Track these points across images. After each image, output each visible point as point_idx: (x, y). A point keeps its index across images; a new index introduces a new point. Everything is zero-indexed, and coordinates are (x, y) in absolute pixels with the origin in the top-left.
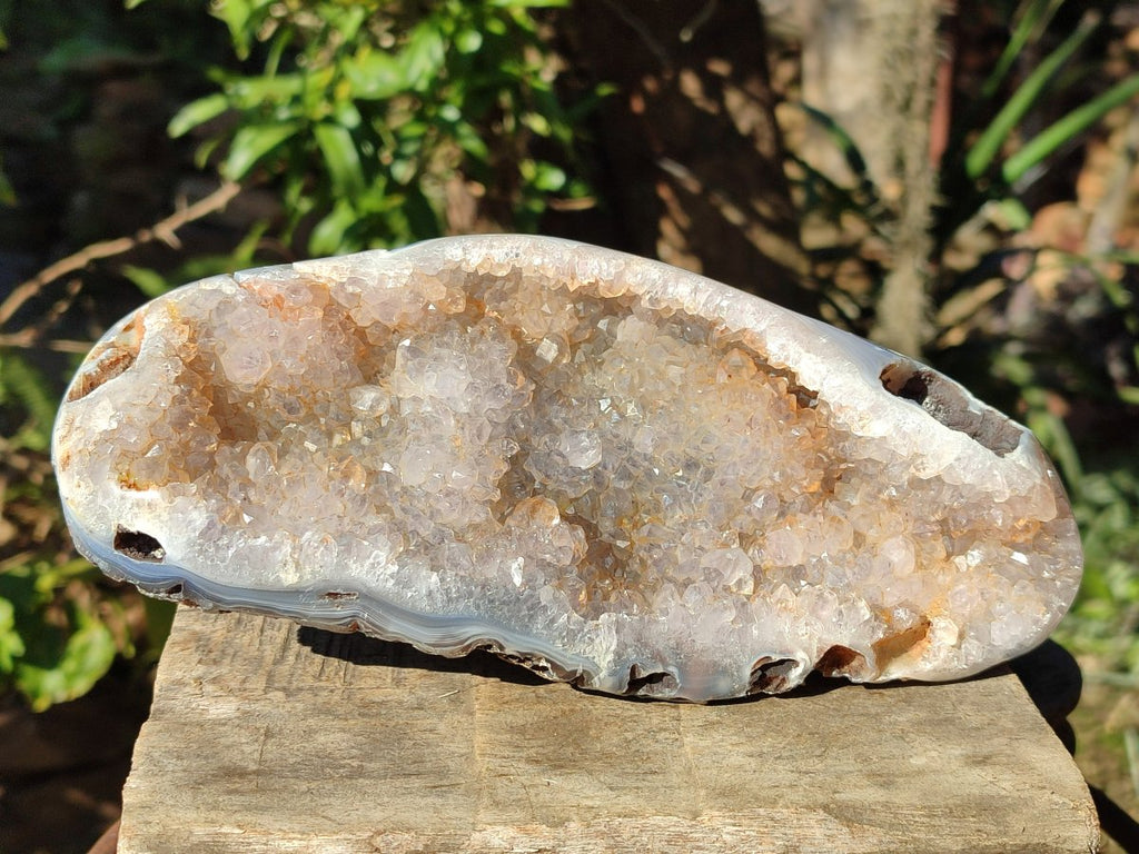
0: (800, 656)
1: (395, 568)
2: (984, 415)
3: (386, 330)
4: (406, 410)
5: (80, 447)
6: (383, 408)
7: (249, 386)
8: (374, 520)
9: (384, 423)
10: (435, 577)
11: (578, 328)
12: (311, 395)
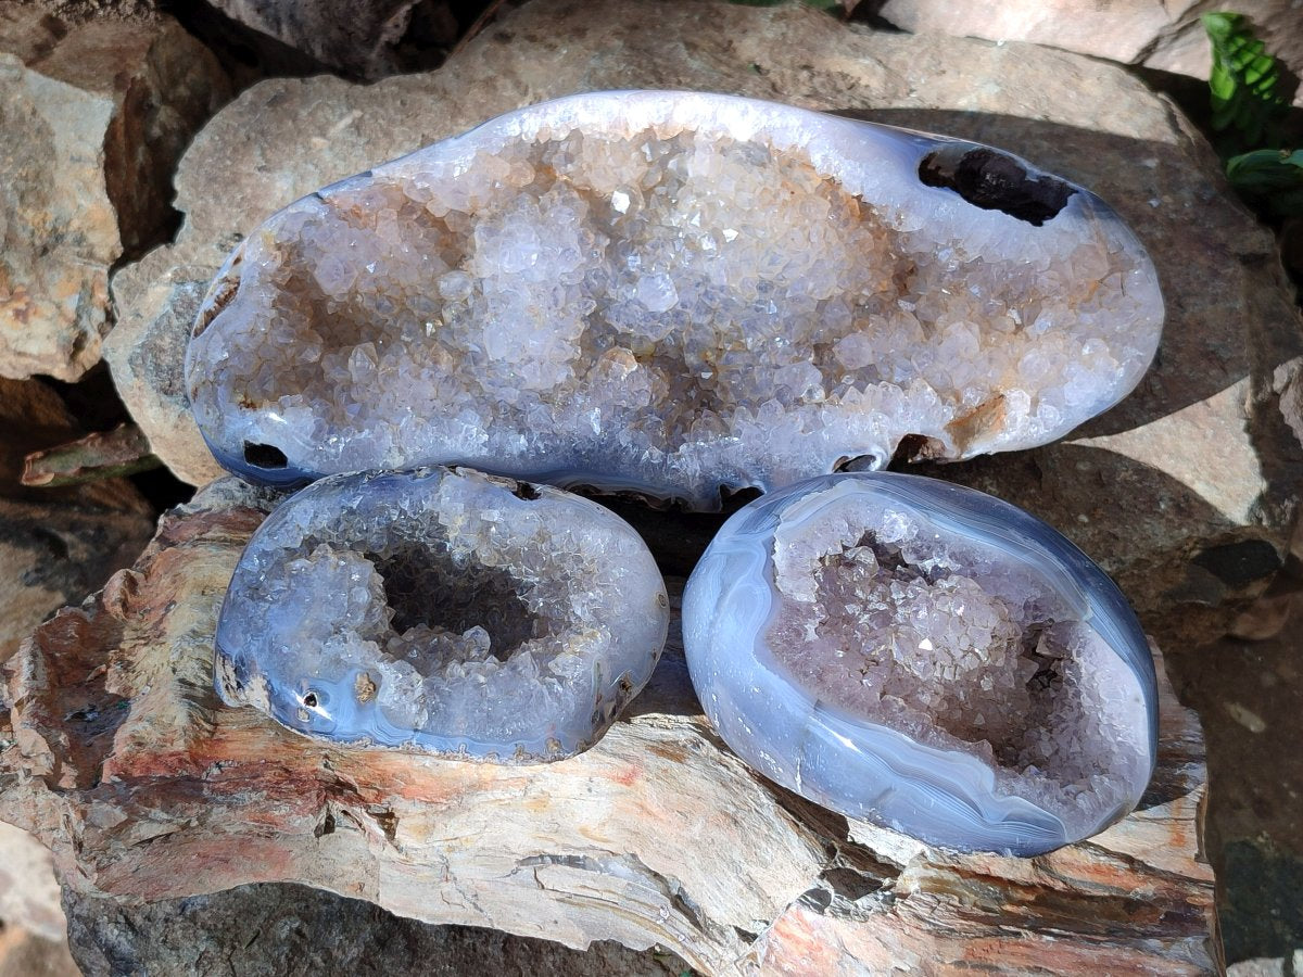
0: (874, 450)
1: (486, 437)
2: (1041, 182)
3: (463, 215)
4: (487, 289)
5: (204, 378)
6: (469, 290)
7: (342, 295)
8: (466, 397)
9: (470, 303)
10: (523, 440)
11: (647, 174)
12: (401, 292)
